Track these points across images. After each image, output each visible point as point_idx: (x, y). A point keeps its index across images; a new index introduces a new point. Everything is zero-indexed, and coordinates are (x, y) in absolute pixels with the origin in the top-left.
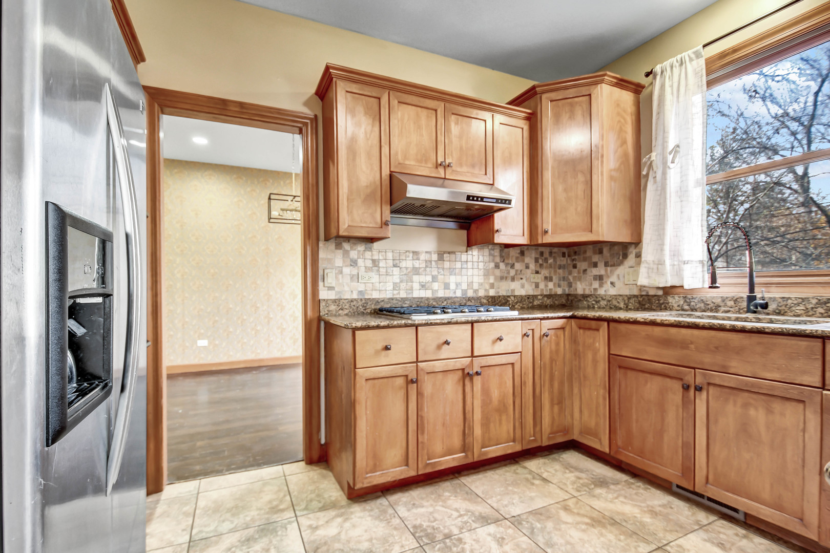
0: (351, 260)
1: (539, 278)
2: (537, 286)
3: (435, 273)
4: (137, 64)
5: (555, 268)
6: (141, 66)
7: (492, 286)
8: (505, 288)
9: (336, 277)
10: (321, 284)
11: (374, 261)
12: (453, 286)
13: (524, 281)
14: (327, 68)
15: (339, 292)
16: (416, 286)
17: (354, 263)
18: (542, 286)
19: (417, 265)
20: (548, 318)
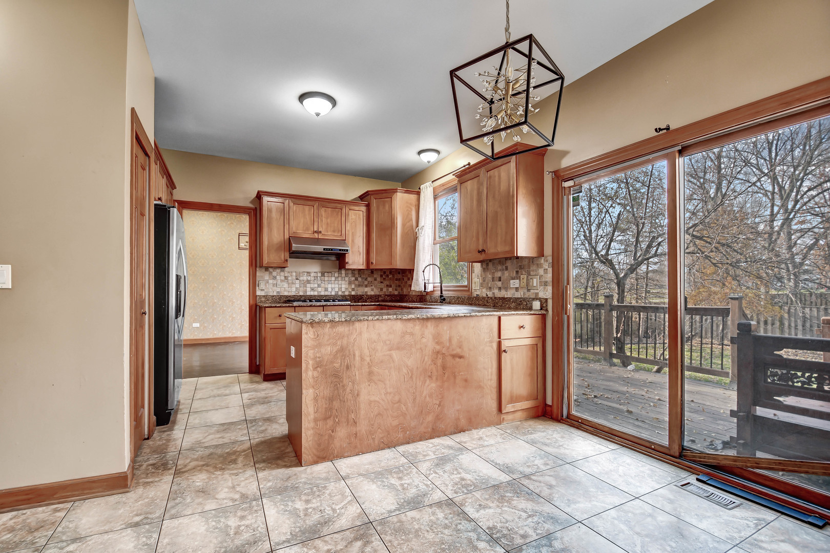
0: (273, 277)
1: (382, 286)
2: (381, 290)
3: (319, 283)
4: (173, 189)
5: (393, 280)
6: (174, 191)
7: (353, 290)
8: (360, 291)
9: (265, 285)
10: (257, 288)
11: (285, 277)
12: (330, 290)
13: (373, 287)
14: (258, 192)
15: (267, 292)
16: (308, 289)
17: (275, 278)
18: (385, 290)
19: (309, 279)
20: (365, 305)
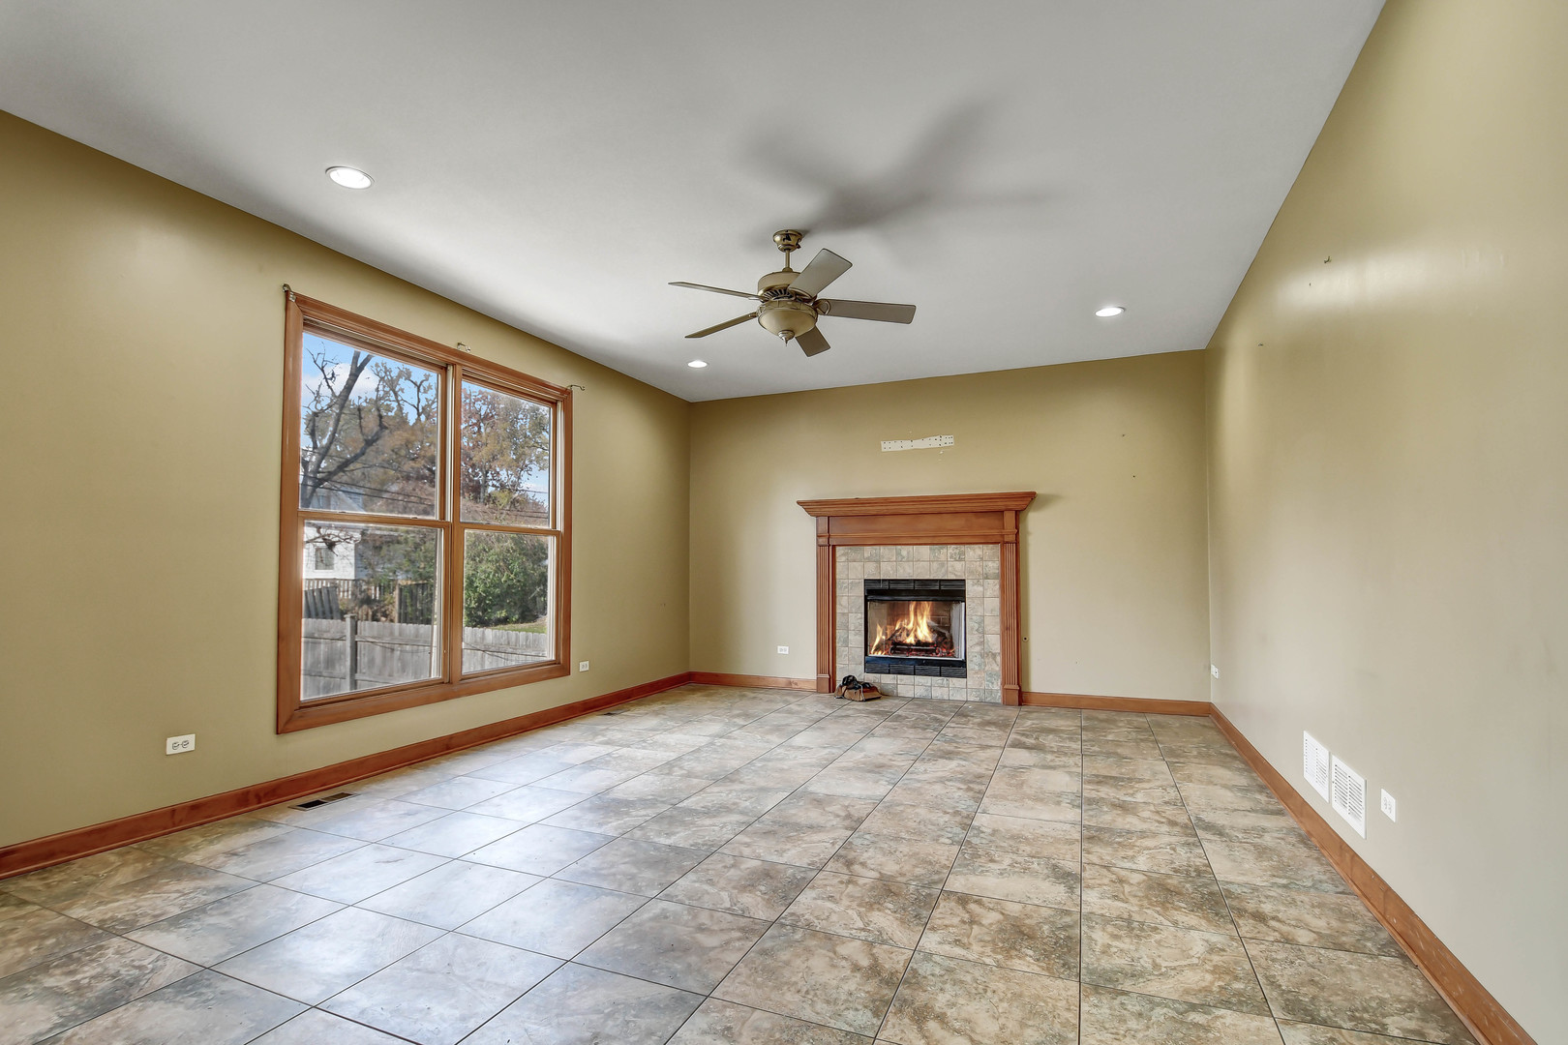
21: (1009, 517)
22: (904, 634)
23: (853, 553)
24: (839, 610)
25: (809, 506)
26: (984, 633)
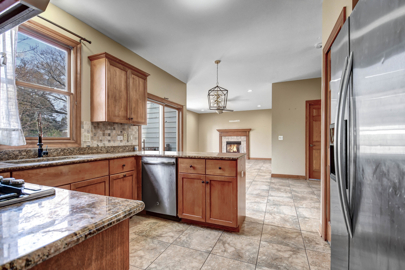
21: (248, 132)
22: (230, 150)
23: (224, 137)
24: (222, 146)
25: (218, 130)
26: (244, 149)
